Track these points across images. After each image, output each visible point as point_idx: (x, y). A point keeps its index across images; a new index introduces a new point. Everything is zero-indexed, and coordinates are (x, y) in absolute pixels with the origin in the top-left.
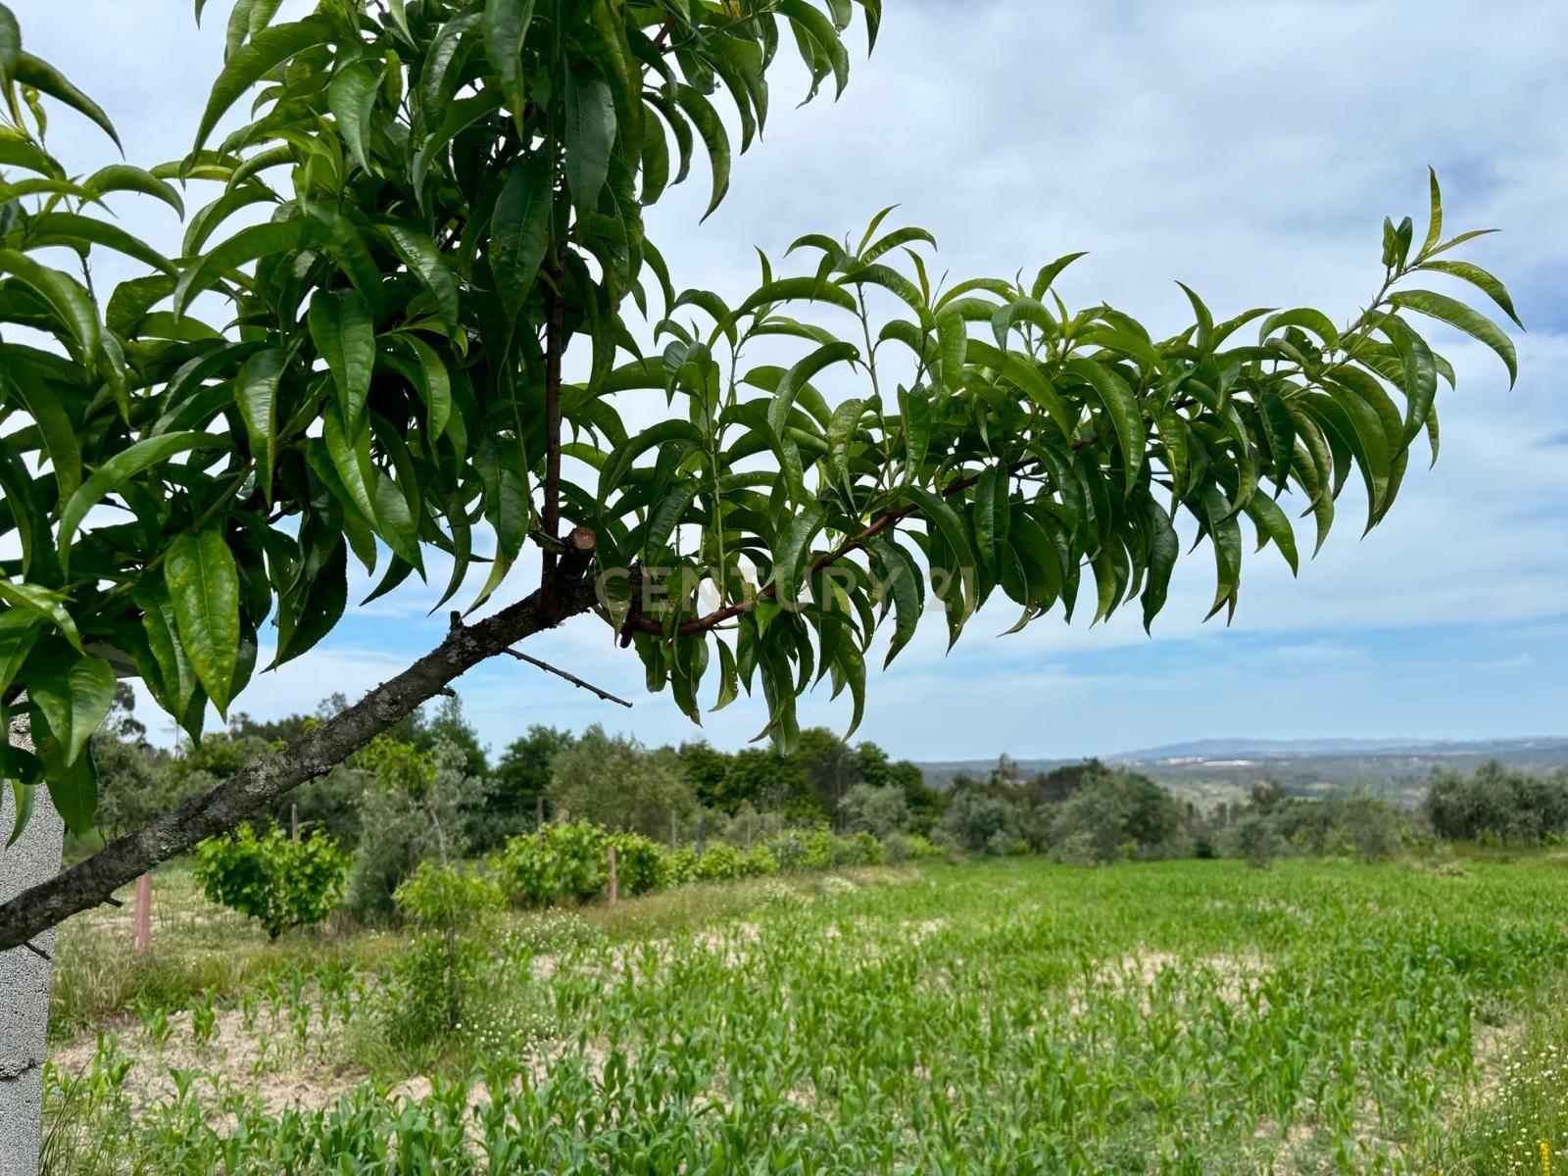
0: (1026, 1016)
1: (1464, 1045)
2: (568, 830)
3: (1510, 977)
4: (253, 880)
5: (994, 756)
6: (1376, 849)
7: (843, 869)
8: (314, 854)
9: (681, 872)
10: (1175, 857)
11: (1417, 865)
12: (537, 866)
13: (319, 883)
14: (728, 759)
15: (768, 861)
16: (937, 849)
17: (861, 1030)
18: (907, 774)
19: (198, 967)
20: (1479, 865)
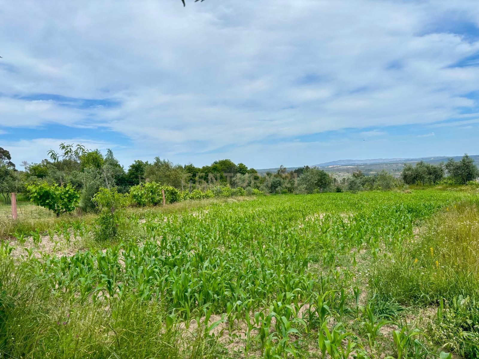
0: (286, 227)
1: (410, 229)
2: (149, 184)
3: (423, 214)
4: (49, 198)
5: (279, 167)
6: (387, 187)
7: (234, 196)
8: (68, 191)
9: (185, 197)
10: (330, 192)
11: (399, 191)
12: (140, 194)
13: (71, 199)
14: (199, 169)
15: (211, 194)
16: (261, 192)
17: (238, 231)
18: (253, 171)
19: (34, 224)
20: (415, 191)
